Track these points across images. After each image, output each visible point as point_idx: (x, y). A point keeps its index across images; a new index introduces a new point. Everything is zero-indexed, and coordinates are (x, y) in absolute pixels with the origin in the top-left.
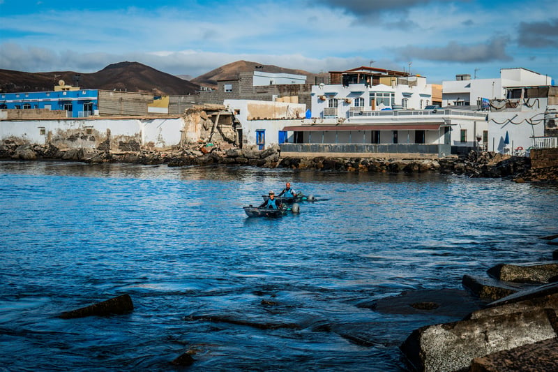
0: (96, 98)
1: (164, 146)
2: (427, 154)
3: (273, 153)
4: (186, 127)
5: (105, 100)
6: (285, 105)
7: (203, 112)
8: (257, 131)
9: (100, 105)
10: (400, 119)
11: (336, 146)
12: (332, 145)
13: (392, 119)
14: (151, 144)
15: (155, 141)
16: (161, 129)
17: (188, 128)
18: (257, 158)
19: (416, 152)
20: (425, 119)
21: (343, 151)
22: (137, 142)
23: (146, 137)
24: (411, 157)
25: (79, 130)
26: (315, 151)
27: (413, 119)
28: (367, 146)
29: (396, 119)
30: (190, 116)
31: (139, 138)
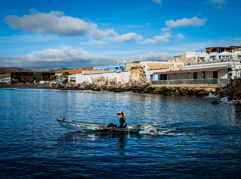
0: (125, 66)
1: (124, 83)
2: (211, 85)
3: (149, 85)
4: (131, 75)
5: (129, 66)
6: (171, 63)
7: (140, 68)
8: (151, 75)
9: (126, 68)
10: (206, 66)
11: (172, 81)
12: (171, 80)
13: (202, 66)
14: (120, 82)
15: (121, 81)
16: (123, 76)
17: (132, 75)
18: (143, 88)
19: (206, 84)
20: (218, 65)
21: (175, 84)
22: (115, 81)
23: (118, 80)
24: (204, 86)
25: (100, 77)
26: (164, 84)
27: (212, 65)
28: (185, 81)
29: (204, 66)
30: (133, 70)
31: (115, 80)
